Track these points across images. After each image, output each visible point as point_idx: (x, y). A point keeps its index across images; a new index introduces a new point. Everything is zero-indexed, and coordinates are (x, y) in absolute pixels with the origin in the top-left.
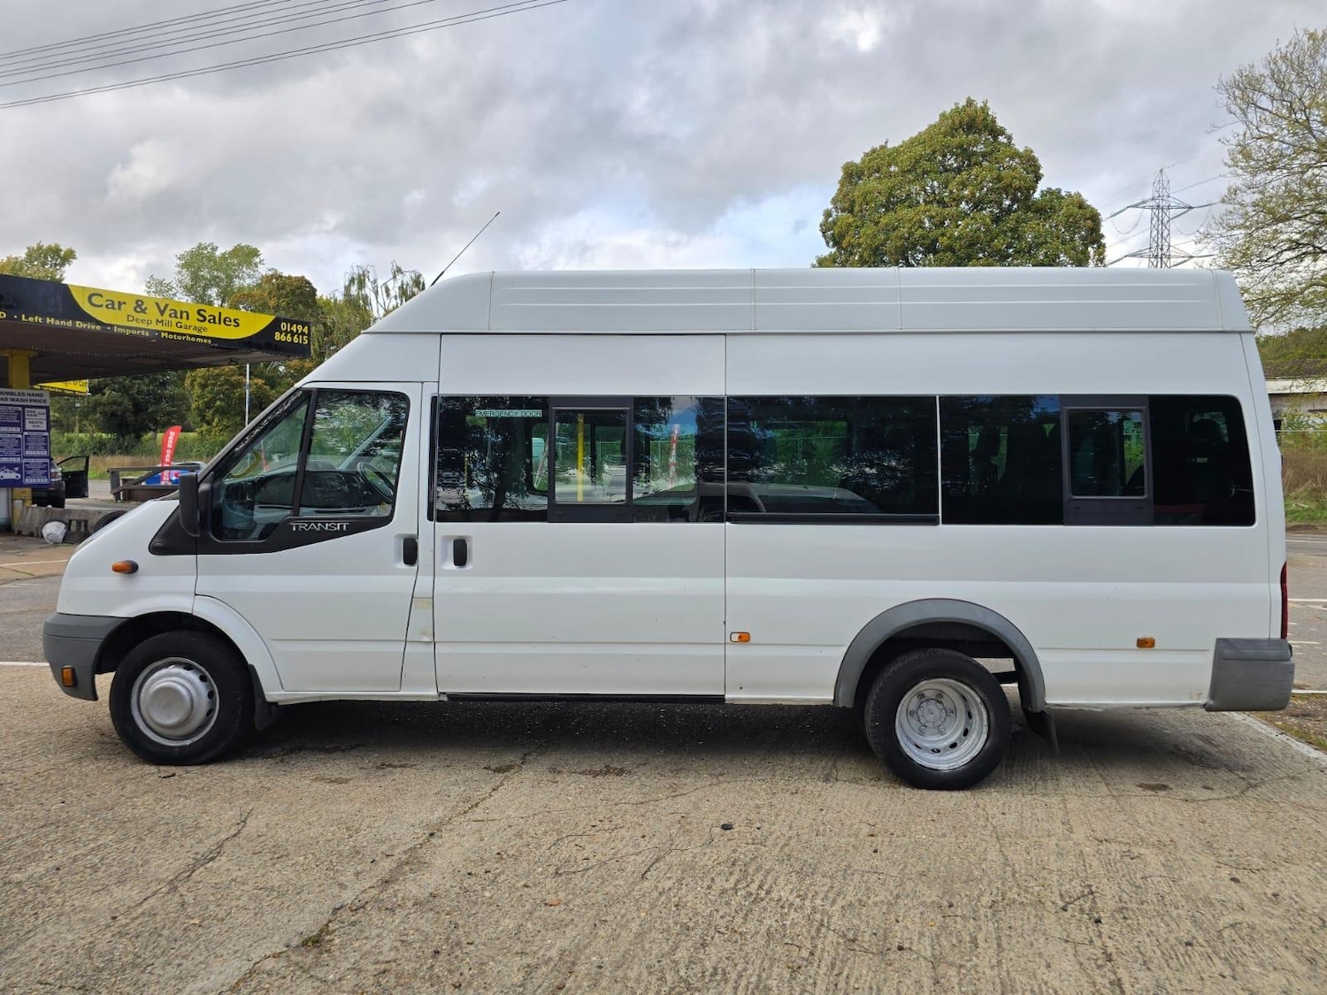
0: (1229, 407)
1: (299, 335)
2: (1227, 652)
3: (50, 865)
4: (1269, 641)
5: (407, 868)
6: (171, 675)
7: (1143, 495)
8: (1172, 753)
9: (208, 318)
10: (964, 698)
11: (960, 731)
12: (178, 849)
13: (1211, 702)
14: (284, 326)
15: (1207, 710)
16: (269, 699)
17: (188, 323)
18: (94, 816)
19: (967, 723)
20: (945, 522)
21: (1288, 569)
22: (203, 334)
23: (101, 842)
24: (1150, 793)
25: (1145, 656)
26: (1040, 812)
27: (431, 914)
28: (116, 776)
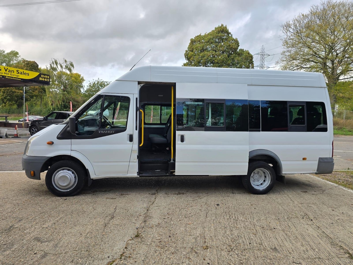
0: (322, 105)
1: (46, 78)
2: (321, 161)
3: (52, 222)
4: (330, 158)
5: (147, 218)
6: (64, 172)
7: (305, 125)
8: (303, 184)
9: (20, 73)
10: (264, 173)
11: (263, 181)
12: (84, 217)
13: (317, 172)
14: (42, 76)
15: (316, 174)
16: (91, 178)
17: (14, 74)
18: (53, 210)
19: (265, 179)
20: (262, 131)
21: (334, 142)
22: (18, 77)
23: (61, 217)
24: (304, 193)
25: (304, 162)
26: (284, 198)
27: (161, 228)
28: (50, 200)
